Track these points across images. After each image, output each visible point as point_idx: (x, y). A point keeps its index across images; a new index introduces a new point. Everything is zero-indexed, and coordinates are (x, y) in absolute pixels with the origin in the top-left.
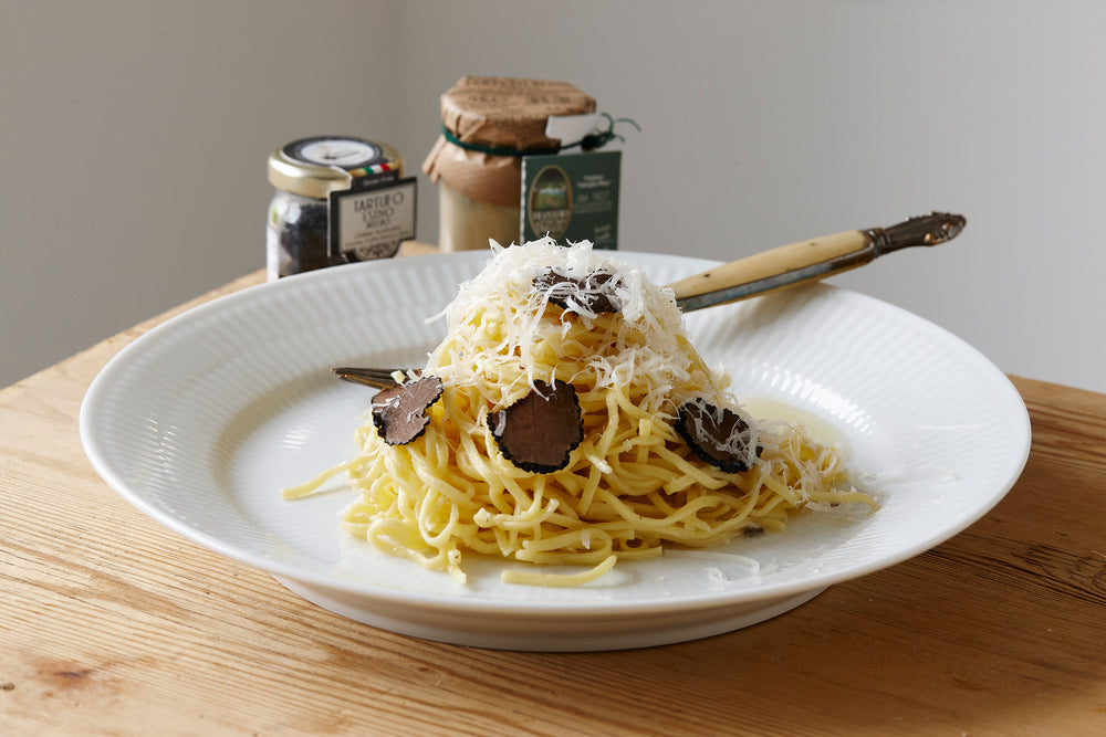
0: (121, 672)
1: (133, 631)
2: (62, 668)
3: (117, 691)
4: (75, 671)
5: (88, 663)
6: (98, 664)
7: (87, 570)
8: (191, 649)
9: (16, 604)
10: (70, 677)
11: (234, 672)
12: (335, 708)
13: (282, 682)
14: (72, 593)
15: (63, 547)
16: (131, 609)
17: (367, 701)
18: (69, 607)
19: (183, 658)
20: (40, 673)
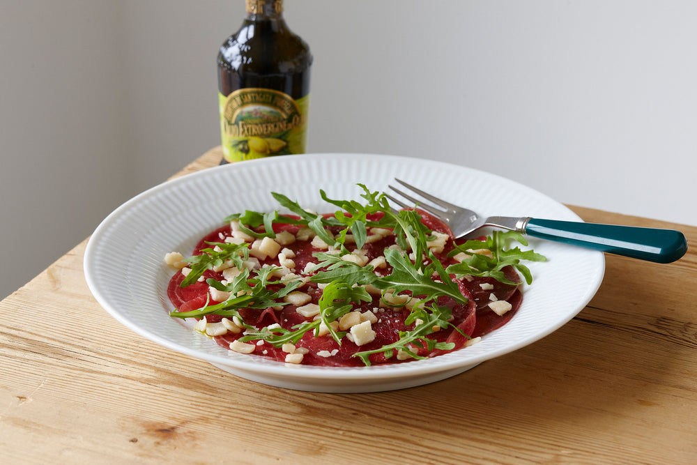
0: (192, 427)
1: (190, 402)
2: (159, 427)
3: (194, 439)
4: (166, 428)
5: (172, 423)
6: (178, 423)
7: (151, 367)
8: (225, 411)
9: (120, 390)
10: (166, 432)
11: (253, 423)
12: (315, 440)
13: (281, 427)
14: (148, 382)
15: (132, 354)
16: (183, 389)
17: (331, 435)
18: (150, 390)
19: (223, 416)
20: (148, 430)
